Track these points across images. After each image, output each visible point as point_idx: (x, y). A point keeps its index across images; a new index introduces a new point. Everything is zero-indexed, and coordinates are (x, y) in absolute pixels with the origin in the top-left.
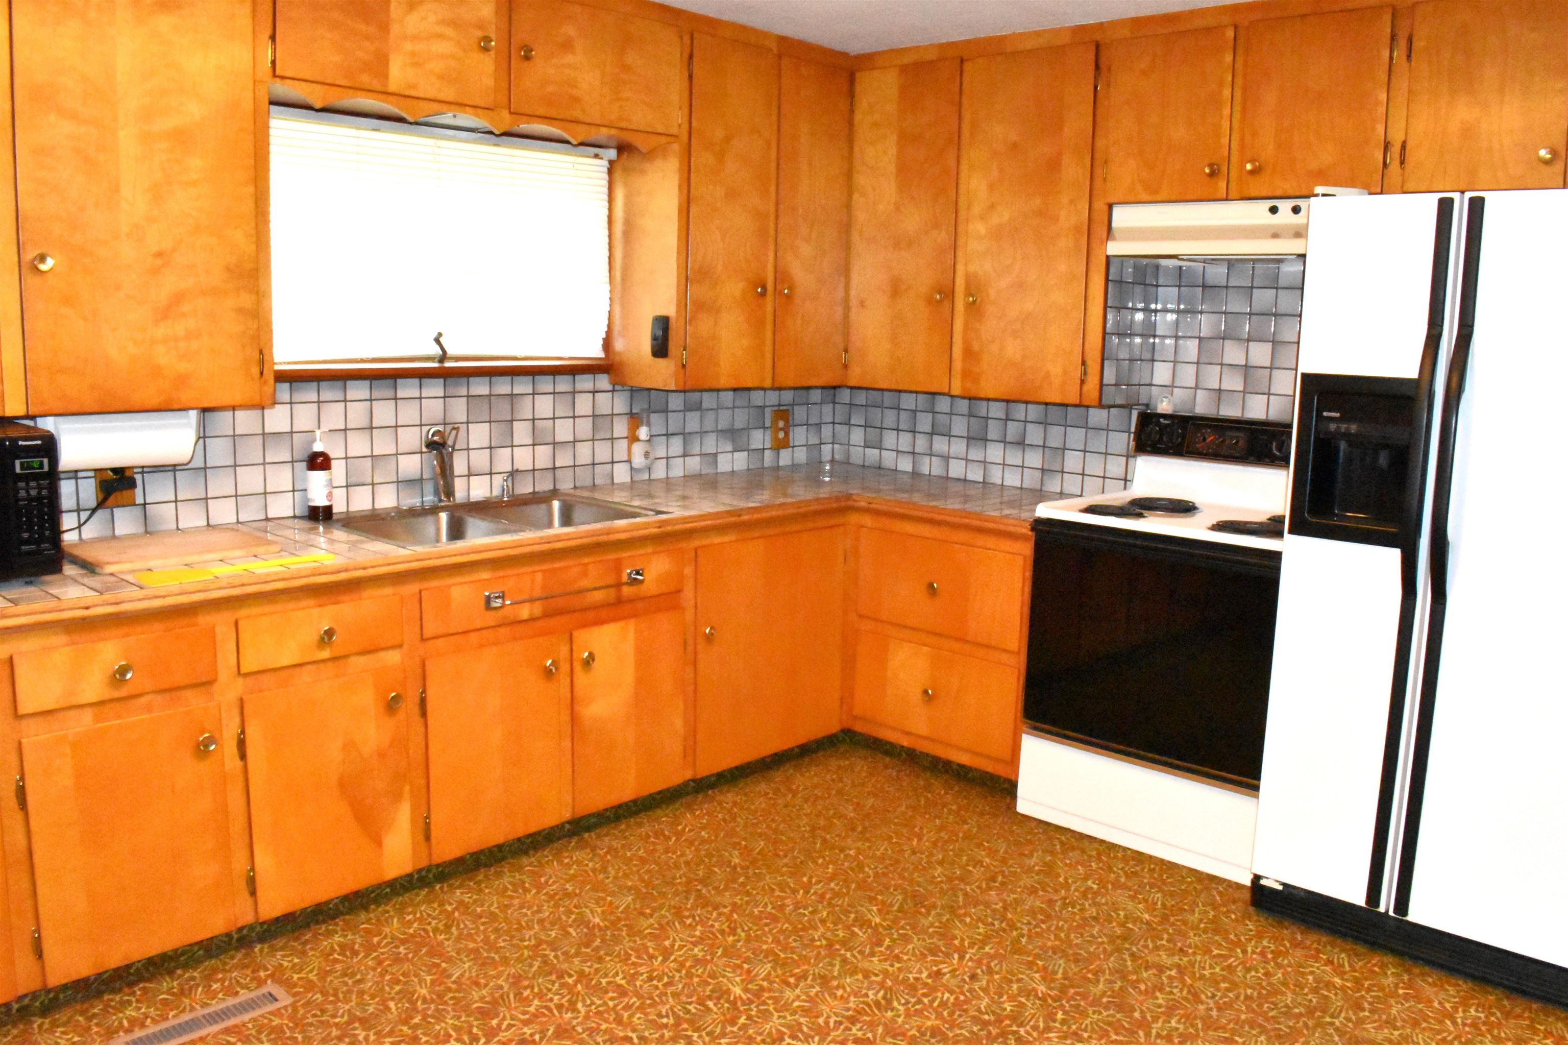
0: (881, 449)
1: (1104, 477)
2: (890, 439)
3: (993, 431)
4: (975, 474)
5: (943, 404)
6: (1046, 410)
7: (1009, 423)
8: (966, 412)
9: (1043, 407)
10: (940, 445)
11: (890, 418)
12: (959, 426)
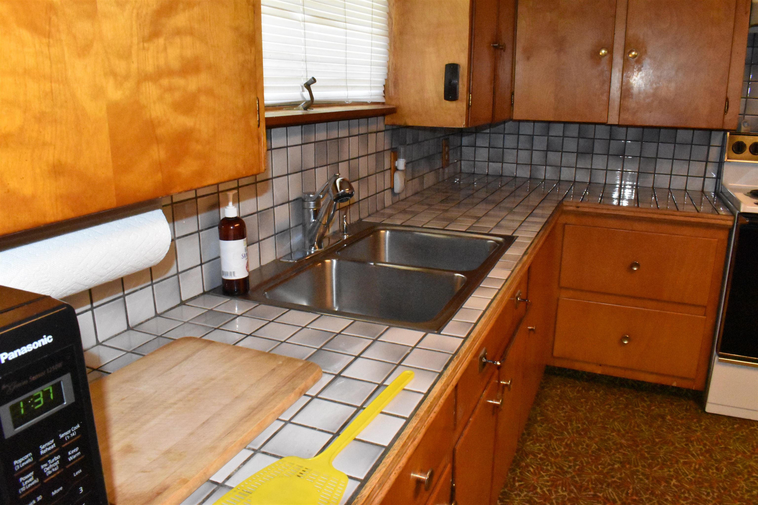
0: (503, 162)
1: (671, 175)
2: (510, 156)
3: (598, 147)
4: (583, 177)
5: (557, 130)
6: (643, 130)
7: (612, 141)
8: (576, 134)
9: (641, 129)
10: (553, 157)
11: (510, 141)
12: (571, 145)
